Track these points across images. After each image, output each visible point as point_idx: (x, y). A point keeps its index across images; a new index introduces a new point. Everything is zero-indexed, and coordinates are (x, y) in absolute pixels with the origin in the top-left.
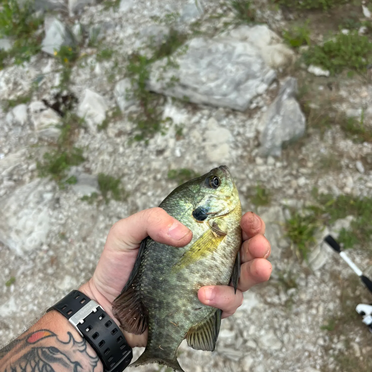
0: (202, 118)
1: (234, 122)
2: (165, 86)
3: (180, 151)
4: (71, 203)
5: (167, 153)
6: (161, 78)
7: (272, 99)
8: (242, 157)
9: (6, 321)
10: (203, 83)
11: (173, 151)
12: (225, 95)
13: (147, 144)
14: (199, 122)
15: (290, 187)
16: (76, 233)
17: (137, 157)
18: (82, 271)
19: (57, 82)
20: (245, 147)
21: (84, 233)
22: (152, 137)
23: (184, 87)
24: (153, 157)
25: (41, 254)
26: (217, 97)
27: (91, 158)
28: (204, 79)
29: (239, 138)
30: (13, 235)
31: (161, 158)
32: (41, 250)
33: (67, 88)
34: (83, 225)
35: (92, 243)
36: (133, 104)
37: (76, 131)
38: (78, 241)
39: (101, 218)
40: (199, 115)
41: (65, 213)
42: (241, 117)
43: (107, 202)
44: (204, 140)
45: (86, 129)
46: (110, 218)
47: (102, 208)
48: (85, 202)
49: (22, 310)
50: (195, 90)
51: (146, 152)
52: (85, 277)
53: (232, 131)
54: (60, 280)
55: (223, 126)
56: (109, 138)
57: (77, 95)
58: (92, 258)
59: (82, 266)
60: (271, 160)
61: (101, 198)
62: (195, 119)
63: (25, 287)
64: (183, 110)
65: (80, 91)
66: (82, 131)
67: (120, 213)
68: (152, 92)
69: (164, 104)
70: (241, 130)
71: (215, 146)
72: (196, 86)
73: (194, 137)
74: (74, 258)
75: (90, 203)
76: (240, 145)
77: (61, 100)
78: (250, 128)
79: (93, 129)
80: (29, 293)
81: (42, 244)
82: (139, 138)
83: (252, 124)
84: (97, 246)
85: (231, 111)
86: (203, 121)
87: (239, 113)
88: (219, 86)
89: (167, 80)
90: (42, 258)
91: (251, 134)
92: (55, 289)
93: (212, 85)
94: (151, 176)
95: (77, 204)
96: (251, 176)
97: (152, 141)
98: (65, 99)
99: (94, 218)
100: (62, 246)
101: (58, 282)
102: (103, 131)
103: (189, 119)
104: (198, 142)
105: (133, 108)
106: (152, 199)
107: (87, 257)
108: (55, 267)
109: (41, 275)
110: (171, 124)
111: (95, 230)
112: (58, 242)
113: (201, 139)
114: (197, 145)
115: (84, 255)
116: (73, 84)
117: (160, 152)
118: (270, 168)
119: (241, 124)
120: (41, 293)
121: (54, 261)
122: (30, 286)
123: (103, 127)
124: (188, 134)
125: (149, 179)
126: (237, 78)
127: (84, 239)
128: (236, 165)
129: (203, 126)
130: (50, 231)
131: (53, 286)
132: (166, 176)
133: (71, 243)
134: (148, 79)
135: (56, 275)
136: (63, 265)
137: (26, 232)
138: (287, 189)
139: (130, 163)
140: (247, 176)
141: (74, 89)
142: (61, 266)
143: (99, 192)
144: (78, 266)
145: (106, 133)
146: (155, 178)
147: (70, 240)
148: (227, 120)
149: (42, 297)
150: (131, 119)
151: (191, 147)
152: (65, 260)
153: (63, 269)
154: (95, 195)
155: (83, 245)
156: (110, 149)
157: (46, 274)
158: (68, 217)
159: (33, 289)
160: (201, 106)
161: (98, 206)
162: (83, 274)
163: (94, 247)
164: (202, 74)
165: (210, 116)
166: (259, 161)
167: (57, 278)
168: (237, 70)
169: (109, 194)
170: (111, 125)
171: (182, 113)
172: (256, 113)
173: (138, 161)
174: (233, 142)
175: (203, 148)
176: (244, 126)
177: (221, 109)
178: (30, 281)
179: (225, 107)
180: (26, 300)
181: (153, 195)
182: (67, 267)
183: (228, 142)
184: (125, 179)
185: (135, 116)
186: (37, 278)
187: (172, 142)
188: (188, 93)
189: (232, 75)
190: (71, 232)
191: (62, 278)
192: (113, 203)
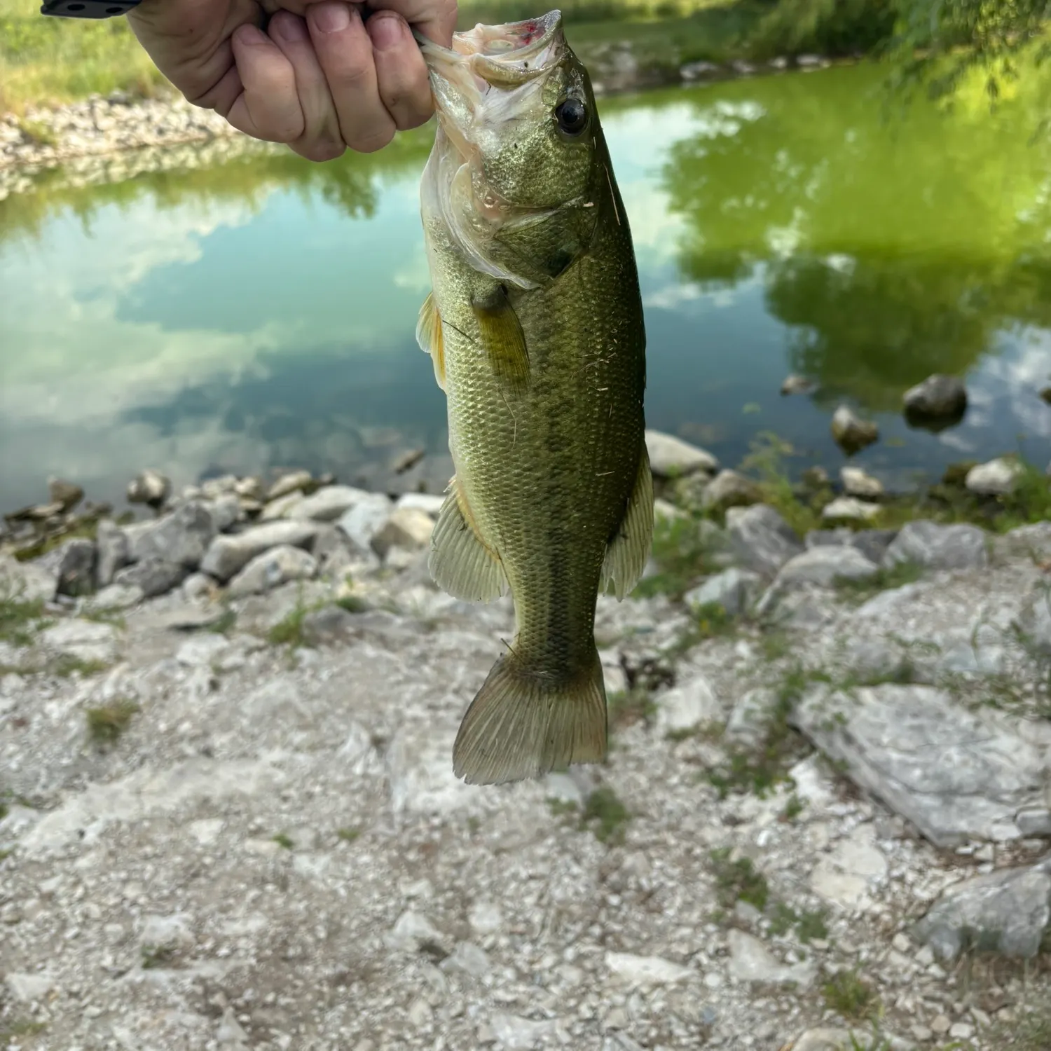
0: (853, 814)
1: (907, 855)
2: (819, 723)
3: (769, 839)
4: (529, 795)
5: (744, 830)
6: (820, 708)
7: (1014, 864)
8: (876, 918)
9: (291, 878)
10: (879, 745)
11: (758, 831)
12: (911, 790)
13: (723, 797)
14: (841, 818)
15: (927, 1024)
16: (496, 835)
17: (687, 805)
18: (452, 888)
19: (665, 645)
20: (894, 907)
21: (507, 844)
22: (741, 793)
23: (849, 739)
24: (715, 820)
25: (422, 826)
26: (895, 785)
27: (618, 767)
28: (885, 739)
29: (896, 887)
30: (412, 775)
31: (728, 830)
32: (427, 820)
33: (672, 660)
34: (514, 832)
35: (503, 865)
36: (754, 733)
37: (631, 719)
38: (487, 847)
39: (550, 841)
40: (851, 807)
41: (507, 801)
42: (928, 855)
43: (582, 828)
44: (828, 850)
45: (649, 726)
46: (564, 851)
47: (564, 830)
48: (549, 807)
49: (324, 881)
50: (861, 750)
51: (711, 807)
52: (448, 901)
53: (891, 866)
54: (412, 878)
55: (883, 851)
56: (671, 755)
57: (679, 677)
58: (484, 883)
59: (460, 883)
60: (925, 955)
61: (576, 816)
62: (840, 809)
63: (359, 855)
64: (827, 782)
65: (690, 675)
66: (641, 723)
67: (584, 856)
68: (796, 730)
69: (802, 757)
70: (911, 877)
71: (839, 870)
72: (866, 744)
73: (814, 834)
74: (459, 865)
75: (555, 812)
76: (889, 898)
77: (648, 669)
78: (931, 882)
79: (659, 731)
80: (355, 866)
81: (435, 814)
82: (717, 782)
83: (941, 878)
84: (507, 874)
85: (916, 835)
86: (851, 821)
87: (929, 848)
88: (906, 766)
89: (828, 716)
90: (418, 832)
91: (923, 894)
92: (394, 885)
93: (895, 756)
94: (685, 844)
95: (536, 801)
96: (864, 955)
97: (733, 799)
98: (656, 671)
99: (541, 835)
100: (459, 838)
101: (407, 879)
102: (671, 743)
103: (829, 803)
104: (812, 845)
105: (749, 738)
106: (654, 874)
107: (478, 877)
108: (422, 856)
109: (395, 853)
110: (787, 790)
111: (525, 852)
112: (460, 830)
113: (822, 844)
114: (807, 850)
115: (476, 871)
116: (688, 660)
117: (733, 821)
118: (915, 967)
119: (918, 865)
120: (371, 876)
121: (429, 849)
122: (365, 858)
123: (677, 737)
124: (806, 824)
125: (678, 846)
126: (956, 778)
127: (498, 852)
128: (853, 924)
129: (844, 829)
130: (464, 809)
131: (395, 880)
132: (710, 860)
133: (475, 843)
134: (799, 699)
135: (412, 868)
136: (437, 862)
137: (432, 783)
138: (919, 1023)
139: (669, 806)
140: (858, 952)
141: (682, 667)
142: (432, 860)
143: (581, 806)
144: (454, 879)
145: (673, 748)
146: (689, 851)
147: (478, 838)
148: (898, 844)
149: (366, 884)
150: (730, 749)
151: (796, 846)
152: (444, 858)
153: (432, 867)
154: (571, 806)
155: (490, 857)
156: (659, 772)
157: (401, 857)
158: (506, 809)
159: (367, 865)
160: (864, 794)
161: (563, 824)
162: (450, 895)
163: (501, 871)
164: (888, 730)
165: (869, 820)
166: (901, 941)
167: (410, 873)
168: (965, 763)
169: (594, 823)
170: (691, 740)
171: (823, 788)
172: (964, 866)
173: (686, 813)
174: (879, 884)
175: (816, 861)
176: (920, 872)
177: (899, 821)
178: (372, 852)
179: (907, 821)
180: (343, 872)
181: (661, 869)
182: (440, 869)
183: (869, 880)
184: (641, 822)
185: (740, 749)
186: (385, 853)
187: (766, 818)
188: (851, 754)
189: (948, 765)
190: (491, 830)
191: (417, 879)
192: (590, 836)
